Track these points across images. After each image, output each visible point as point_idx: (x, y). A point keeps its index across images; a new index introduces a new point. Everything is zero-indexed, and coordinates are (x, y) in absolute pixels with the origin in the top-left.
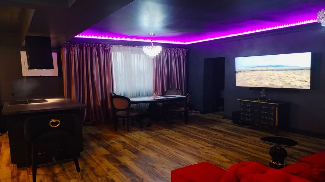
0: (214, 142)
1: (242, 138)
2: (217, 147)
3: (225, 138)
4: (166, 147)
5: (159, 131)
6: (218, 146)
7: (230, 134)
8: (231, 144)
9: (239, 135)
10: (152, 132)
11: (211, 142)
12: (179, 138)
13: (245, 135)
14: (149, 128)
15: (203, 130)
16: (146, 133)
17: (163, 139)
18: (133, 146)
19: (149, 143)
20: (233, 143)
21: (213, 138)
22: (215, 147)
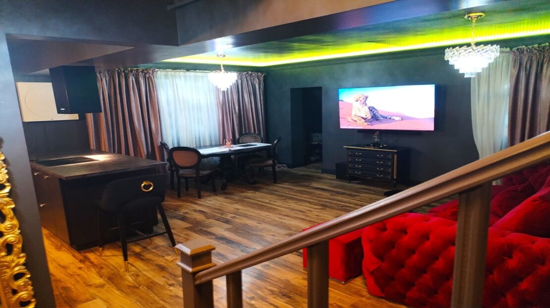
0: (320, 203)
1: (355, 196)
2: (327, 209)
3: (332, 197)
4: (264, 214)
5: (242, 194)
6: (329, 208)
7: (338, 193)
8: (343, 204)
9: (349, 192)
10: (233, 197)
11: (317, 203)
12: (275, 202)
13: (356, 192)
14: (226, 191)
15: (301, 189)
16: (226, 198)
17: (253, 204)
18: (219, 215)
19: (238, 209)
20: (345, 202)
21: (319, 199)
22: (325, 209)
